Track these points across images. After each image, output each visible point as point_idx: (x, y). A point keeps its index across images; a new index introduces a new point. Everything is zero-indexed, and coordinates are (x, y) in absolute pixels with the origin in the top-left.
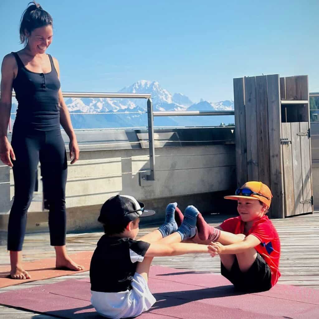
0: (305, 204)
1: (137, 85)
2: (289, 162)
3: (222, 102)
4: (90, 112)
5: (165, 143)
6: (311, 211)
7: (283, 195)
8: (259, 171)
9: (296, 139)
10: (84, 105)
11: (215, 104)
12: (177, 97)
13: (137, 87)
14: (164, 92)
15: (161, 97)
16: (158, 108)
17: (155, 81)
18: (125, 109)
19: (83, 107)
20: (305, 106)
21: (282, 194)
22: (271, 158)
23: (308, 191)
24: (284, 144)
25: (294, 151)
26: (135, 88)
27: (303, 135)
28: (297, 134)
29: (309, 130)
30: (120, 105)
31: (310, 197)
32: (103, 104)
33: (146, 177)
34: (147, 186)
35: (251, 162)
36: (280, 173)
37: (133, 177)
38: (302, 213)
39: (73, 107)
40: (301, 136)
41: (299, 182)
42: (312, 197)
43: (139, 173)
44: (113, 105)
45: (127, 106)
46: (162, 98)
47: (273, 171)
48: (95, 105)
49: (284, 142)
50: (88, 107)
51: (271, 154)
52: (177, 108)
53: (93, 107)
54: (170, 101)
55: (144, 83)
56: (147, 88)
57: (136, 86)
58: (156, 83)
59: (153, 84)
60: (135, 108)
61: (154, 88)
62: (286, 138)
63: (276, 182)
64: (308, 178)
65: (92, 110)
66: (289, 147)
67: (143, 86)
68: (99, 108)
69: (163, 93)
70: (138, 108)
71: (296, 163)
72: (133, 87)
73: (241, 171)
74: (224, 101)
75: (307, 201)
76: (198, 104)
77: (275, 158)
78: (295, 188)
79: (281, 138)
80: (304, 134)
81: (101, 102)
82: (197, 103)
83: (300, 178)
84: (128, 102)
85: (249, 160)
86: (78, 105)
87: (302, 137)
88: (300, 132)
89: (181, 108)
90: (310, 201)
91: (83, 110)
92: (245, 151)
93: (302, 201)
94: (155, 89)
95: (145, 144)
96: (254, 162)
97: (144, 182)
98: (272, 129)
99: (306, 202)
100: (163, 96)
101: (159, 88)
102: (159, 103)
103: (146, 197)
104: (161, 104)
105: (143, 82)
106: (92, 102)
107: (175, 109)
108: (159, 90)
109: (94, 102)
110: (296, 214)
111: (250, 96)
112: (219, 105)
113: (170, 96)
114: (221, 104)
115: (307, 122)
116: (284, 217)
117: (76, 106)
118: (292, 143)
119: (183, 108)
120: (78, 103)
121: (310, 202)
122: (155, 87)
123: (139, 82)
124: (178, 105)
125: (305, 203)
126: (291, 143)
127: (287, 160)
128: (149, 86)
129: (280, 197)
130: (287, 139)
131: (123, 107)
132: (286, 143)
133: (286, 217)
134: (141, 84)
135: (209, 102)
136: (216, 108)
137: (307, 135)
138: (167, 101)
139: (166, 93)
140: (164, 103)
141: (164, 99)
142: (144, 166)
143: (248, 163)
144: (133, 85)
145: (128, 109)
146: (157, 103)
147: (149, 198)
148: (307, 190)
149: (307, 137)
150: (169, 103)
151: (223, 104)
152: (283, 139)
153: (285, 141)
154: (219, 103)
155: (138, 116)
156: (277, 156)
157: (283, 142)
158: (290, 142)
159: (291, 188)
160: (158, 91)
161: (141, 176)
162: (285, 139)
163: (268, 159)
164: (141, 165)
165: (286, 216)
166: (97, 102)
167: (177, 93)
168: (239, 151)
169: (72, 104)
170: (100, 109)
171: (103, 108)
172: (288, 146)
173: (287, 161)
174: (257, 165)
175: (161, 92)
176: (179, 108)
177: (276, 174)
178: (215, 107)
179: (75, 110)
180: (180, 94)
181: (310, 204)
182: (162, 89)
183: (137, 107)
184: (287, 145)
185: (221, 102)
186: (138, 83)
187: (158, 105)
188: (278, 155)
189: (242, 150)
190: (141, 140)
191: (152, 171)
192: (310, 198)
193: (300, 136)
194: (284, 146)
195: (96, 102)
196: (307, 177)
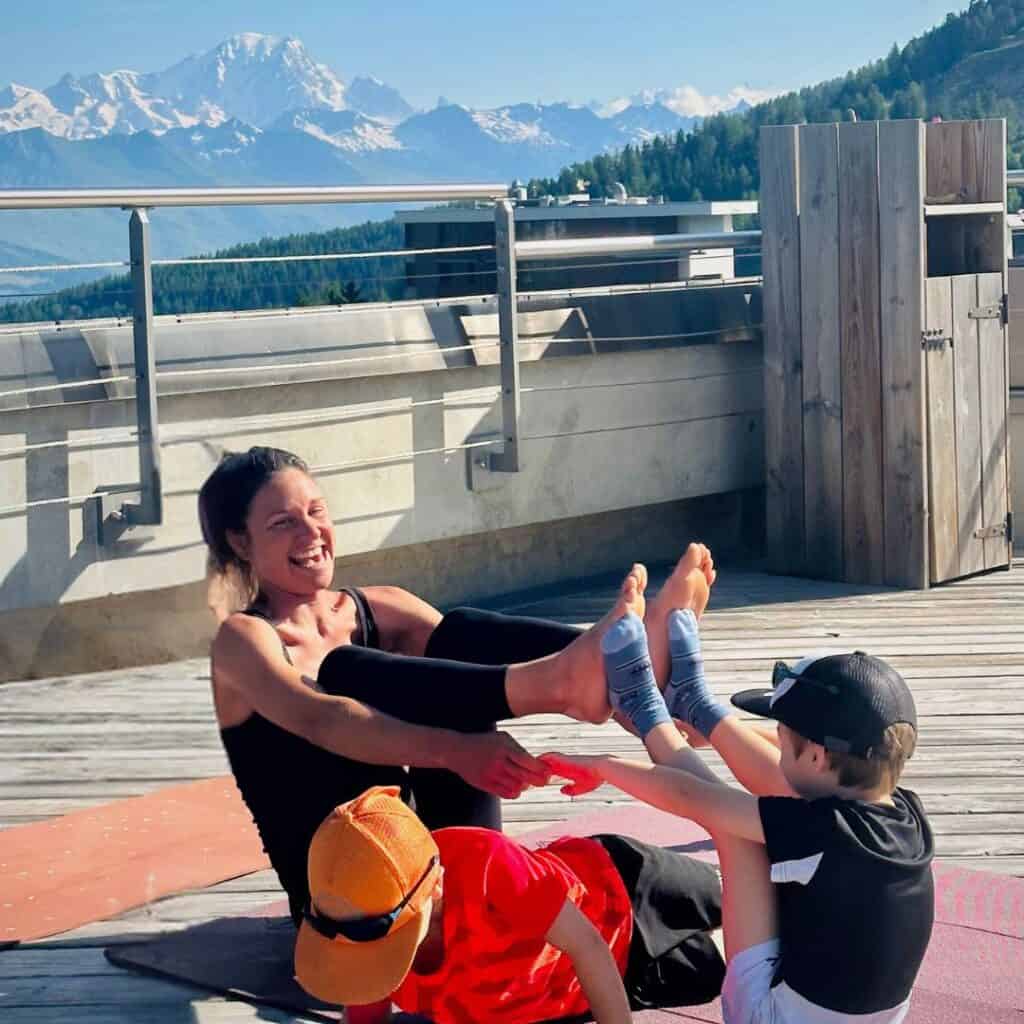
0: (991, 541)
1: (230, 47)
2: (944, 408)
3: (510, 107)
4: (74, 133)
5: (546, 346)
6: (1004, 562)
7: (927, 516)
8: (846, 434)
9: (964, 330)
10: (54, 111)
11: (487, 115)
12: (361, 90)
13: (231, 55)
14: (319, 73)
15: (309, 90)
16: (300, 127)
17: (291, 36)
18: (193, 127)
19: (51, 119)
20: (992, 220)
21: (924, 513)
22: (889, 394)
23: (998, 494)
24: (933, 348)
25: (960, 371)
26: (226, 59)
27: (988, 315)
28: (969, 315)
29: (1004, 299)
30: (175, 112)
31: (1004, 515)
32: (120, 112)
33: (488, 462)
34: (489, 490)
35: (817, 404)
36: (919, 444)
37: (447, 460)
38: (980, 568)
39: (17, 117)
40: (981, 321)
41: (971, 470)
42: (1009, 515)
43: (468, 450)
44: (150, 113)
45: (198, 116)
46: (314, 93)
47: (894, 435)
48: (92, 113)
49: (933, 341)
50: (66, 117)
51: (888, 381)
52: (361, 126)
53: (86, 120)
54: (338, 104)
55: (255, 42)
56: (263, 60)
57: (227, 51)
58: (295, 44)
59: (283, 46)
60: (223, 125)
61: (285, 57)
62: (938, 330)
63: (902, 471)
64: (999, 453)
65: (81, 130)
66: (944, 358)
67: (250, 52)
68: (105, 124)
69: (318, 77)
70: (235, 124)
71: (964, 409)
72: (219, 56)
73: (780, 430)
74: (513, 104)
75: (995, 531)
76: (431, 113)
77: (902, 392)
78: (961, 490)
79: (924, 330)
80: (990, 312)
81: (113, 104)
82: (427, 110)
83: (976, 458)
84: (201, 105)
85: (809, 395)
86: (35, 112)
87: (985, 324)
88: (977, 305)
89: (375, 125)
90: (1004, 530)
91: (51, 127)
92: (798, 366)
93: (980, 531)
94: (289, 63)
95: (487, 352)
96: (828, 403)
97: (481, 476)
98: (894, 300)
99: (991, 534)
100: (315, 85)
101: (303, 60)
102: (305, 110)
103: (487, 525)
104: (311, 112)
105: (251, 40)
106: (81, 105)
107: (356, 129)
108: (302, 66)
109: (88, 102)
110: (963, 573)
111: (818, 187)
112: (498, 117)
113: (339, 87)
114: (503, 115)
115: (1000, 274)
116: (926, 584)
117: (29, 115)
118: (955, 344)
119: (381, 126)
120: (34, 106)
121: (1002, 533)
122: (289, 57)
123: (237, 37)
124: (364, 115)
125: (987, 537)
126: (952, 345)
127: (940, 401)
128: (269, 53)
129: (914, 520)
130: (941, 332)
131: (187, 122)
132: (938, 345)
133: (933, 585)
134: (243, 46)
135: (465, 107)
136: (488, 128)
137: (997, 317)
138: (329, 102)
139: (326, 74)
140: (319, 110)
141: (322, 97)
142: (481, 423)
143: (804, 408)
144: (219, 49)
145: (201, 128)
146: (297, 111)
147: (496, 527)
148: (994, 493)
149: (997, 321)
150: (336, 110)
151: (509, 116)
152: (929, 334)
153: (935, 338)
154: (498, 111)
155: (237, 151)
156: (908, 386)
157: (927, 344)
158: (948, 342)
159: (949, 492)
160: (299, 70)
161: (471, 458)
162: (935, 333)
163: (878, 398)
164: (470, 420)
165: (933, 581)
166: (99, 104)
167: (364, 77)
168: (775, 366)
169: (15, 109)
170: (110, 127)
171: (118, 121)
172: (943, 354)
173: (938, 406)
174: (838, 413)
175: (311, 73)
176: (367, 126)
177: (903, 447)
178: (484, 125)
179: (25, 128)
180: (370, 81)
181: (1003, 539)
182: (314, 65)
183: (232, 120)
184: (939, 352)
185: (503, 108)
186: (233, 42)
187: (301, 115)
188: (912, 385)
189: (784, 366)
190: (473, 337)
191: (511, 440)
192: (1001, 519)
193: (977, 319)
194: (931, 354)
195: (96, 101)
196: (996, 451)
